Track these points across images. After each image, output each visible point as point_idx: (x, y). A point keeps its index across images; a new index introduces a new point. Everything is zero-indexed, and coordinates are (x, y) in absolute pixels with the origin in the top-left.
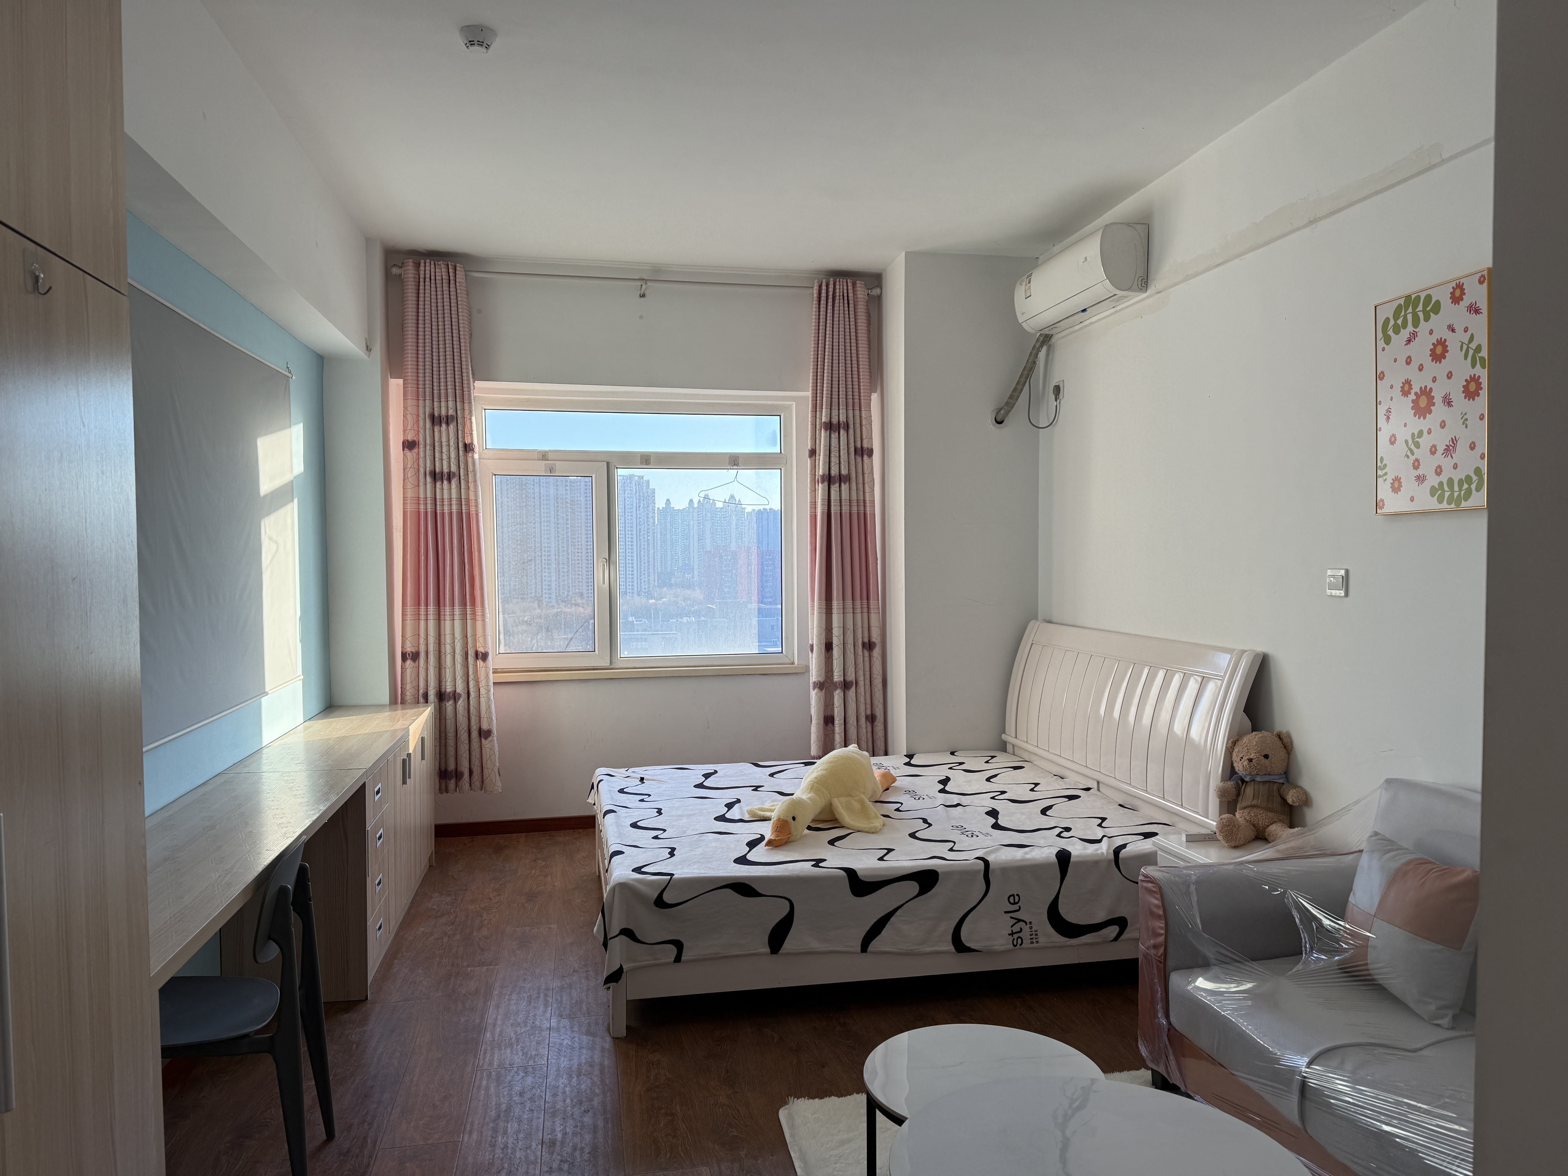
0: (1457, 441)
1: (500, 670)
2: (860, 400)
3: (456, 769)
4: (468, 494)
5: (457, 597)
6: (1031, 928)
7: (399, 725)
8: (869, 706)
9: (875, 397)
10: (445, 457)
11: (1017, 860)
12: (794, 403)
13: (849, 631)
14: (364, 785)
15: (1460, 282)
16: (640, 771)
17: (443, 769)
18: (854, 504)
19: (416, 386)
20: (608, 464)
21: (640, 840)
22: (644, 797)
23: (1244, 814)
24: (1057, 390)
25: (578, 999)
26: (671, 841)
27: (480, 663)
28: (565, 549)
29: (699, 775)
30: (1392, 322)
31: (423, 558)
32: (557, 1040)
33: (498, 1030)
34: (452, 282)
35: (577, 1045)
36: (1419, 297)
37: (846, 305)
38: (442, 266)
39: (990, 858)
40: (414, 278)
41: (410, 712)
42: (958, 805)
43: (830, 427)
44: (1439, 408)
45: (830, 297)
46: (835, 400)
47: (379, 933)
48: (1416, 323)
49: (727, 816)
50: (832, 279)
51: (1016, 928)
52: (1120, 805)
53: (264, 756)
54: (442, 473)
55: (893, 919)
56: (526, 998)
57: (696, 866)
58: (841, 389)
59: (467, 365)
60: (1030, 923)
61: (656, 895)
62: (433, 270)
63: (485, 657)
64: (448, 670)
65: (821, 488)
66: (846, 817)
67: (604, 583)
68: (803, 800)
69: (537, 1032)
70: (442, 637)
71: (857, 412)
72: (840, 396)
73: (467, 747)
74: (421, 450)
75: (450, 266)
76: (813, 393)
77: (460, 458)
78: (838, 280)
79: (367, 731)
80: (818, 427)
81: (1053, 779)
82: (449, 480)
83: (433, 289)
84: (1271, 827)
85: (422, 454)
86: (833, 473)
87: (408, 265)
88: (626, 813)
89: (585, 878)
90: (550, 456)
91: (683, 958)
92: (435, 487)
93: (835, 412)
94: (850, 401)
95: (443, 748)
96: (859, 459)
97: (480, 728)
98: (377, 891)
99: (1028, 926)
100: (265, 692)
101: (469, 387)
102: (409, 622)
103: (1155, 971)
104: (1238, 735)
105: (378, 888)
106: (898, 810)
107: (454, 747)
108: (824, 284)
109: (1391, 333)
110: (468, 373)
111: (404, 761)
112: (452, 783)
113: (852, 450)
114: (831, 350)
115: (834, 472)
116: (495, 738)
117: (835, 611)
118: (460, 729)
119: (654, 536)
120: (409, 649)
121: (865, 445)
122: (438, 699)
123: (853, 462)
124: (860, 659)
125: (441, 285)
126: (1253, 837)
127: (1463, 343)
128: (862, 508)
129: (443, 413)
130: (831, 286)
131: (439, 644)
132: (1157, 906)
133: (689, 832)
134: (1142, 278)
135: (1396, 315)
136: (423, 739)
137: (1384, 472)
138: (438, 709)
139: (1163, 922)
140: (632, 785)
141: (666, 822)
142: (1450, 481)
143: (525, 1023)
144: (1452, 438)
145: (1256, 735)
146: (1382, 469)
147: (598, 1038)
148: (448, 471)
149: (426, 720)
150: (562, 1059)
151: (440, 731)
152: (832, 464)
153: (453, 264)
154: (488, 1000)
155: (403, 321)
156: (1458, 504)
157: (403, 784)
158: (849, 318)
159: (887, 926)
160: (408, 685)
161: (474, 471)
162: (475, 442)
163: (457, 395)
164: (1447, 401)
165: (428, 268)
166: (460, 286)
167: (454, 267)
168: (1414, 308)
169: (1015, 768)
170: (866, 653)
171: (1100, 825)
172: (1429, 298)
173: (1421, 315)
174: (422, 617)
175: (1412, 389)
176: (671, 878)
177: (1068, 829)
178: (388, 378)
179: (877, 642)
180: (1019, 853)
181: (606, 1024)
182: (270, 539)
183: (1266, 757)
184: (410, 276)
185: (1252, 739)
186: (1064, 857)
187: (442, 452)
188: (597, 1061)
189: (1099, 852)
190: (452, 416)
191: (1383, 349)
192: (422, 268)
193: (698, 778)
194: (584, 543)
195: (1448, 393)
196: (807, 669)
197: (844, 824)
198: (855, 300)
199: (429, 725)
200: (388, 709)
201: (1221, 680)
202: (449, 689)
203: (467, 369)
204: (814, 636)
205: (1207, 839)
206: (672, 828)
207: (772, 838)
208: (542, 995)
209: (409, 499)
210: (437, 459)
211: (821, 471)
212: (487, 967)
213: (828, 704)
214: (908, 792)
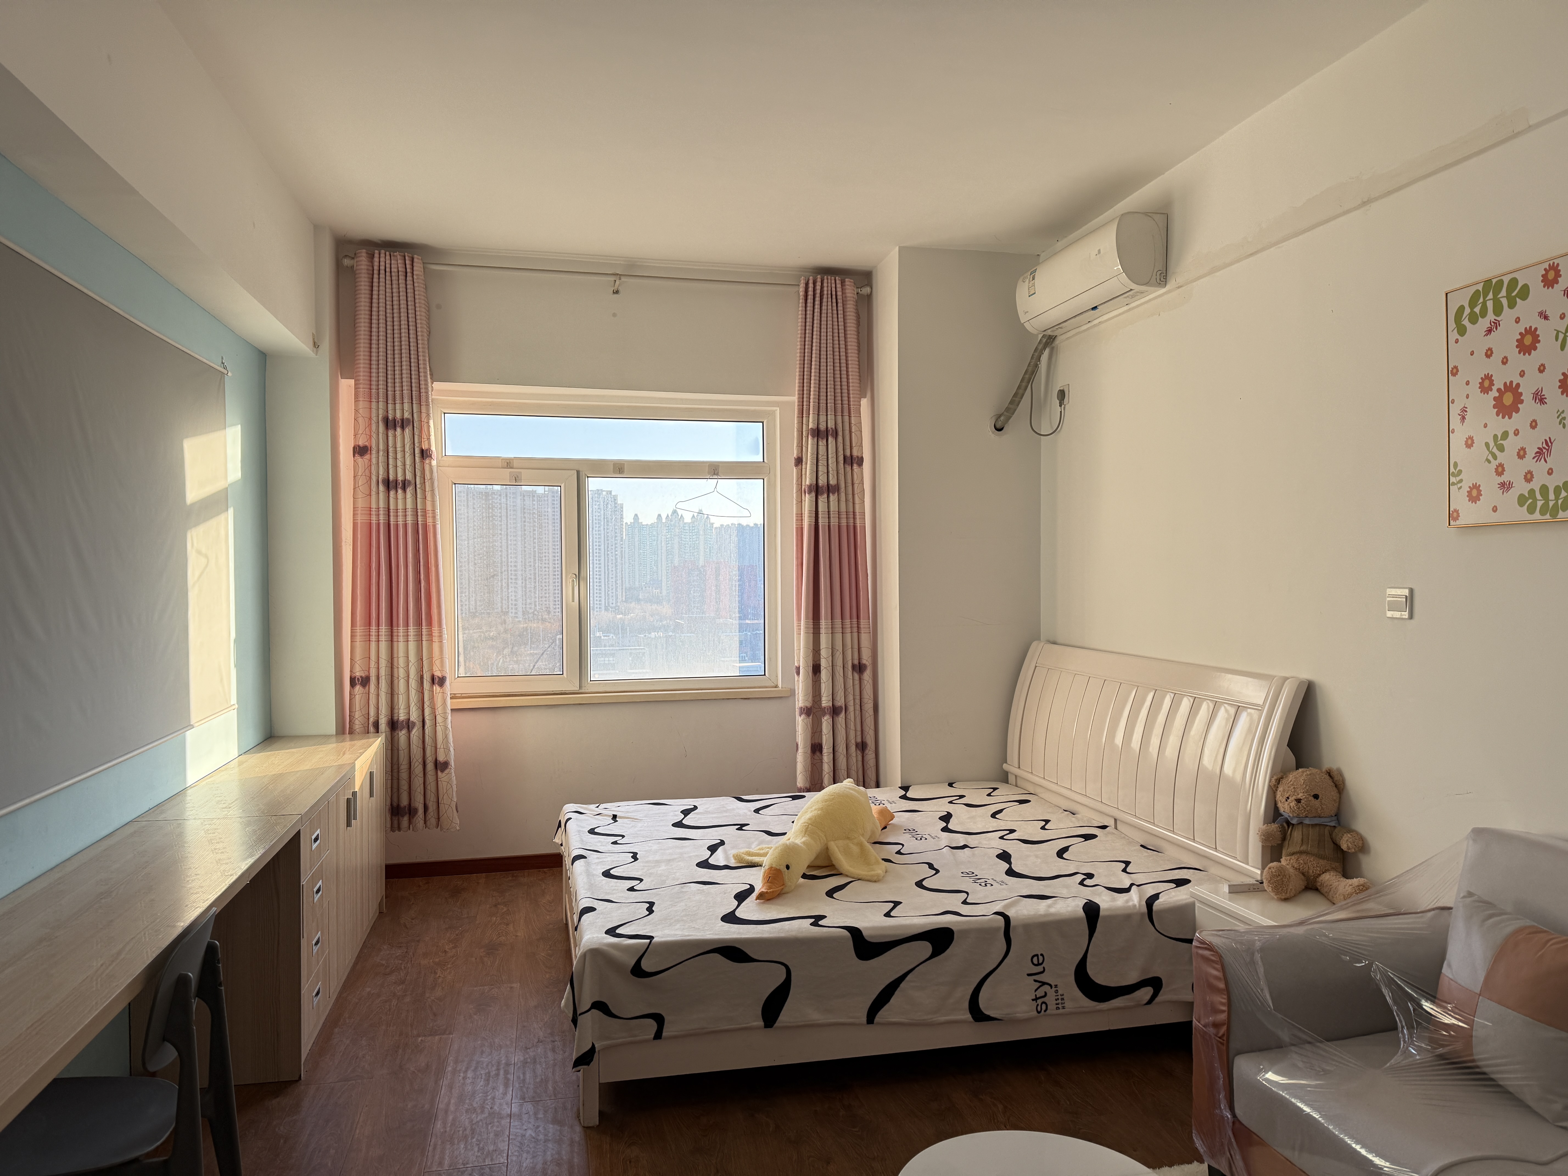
0: (1552, 443)
1: (460, 695)
2: (849, 405)
3: (410, 805)
4: (424, 504)
5: (411, 617)
6: (1057, 992)
7: (347, 758)
8: (859, 733)
9: (865, 403)
10: (399, 463)
11: (1041, 916)
12: (778, 409)
13: (838, 653)
14: (298, 833)
15: (1554, 263)
16: (613, 808)
17: (395, 804)
18: (844, 516)
19: (368, 386)
20: (578, 472)
21: (614, 892)
22: (617, 839)
23: (1292, 861)
24: (1062, 395)
25: (543, 1077)
26: (648, 894)
27: (436, 688)
28: (532, 564)
29: (678, 811)
30: (1467, 311)
31: (374, 574)
32: (518, 1131)
33: (451, 1118)
34: (409, 274)
35: (541, 1137)
36: (1501, 282)
37: (834, 304)
38: (399, 257)
39: (1010, 913)
40: (368, 270)
41: (359, 743)
42: (964, 847)
43: (817, 433)
44: (1528, 406)
45: (818, 295)
46: (823, 405)
47: (316, 1000)
48: (1498, 310)
49: (711, 861)
50: (819, 276)
51: (1040, 993)
52: (1142, 846)
53: (188, 798)
54: (397, 481)
55: (903, 985)
56: (483, 1075)
57: (678, 926)
58: (829, 394)
59: (425, 364)
60: (1056, 986)
61: (633, 962)
62: (388, 262)
63: (442, 681)
64: (401, 697)
65: (808, 499)
66: (844, 862)
67: (573, 601)
68: (796, 844)
69: (496, 1120)
70: (395, 660)
71: (846, 418)
72: (829, 401)
73: (421, 781)
74: (374, 456)
75: (407, 258)
76: (799, 398)
77: (416, 465)
78: (825, 277)
79: (307, 767)
80: (804, 433)
81: (1063, 815)
82: (404, 489)
83: (388, 282)
84: (1323, 876)
85: (374, 461)
86: (821, 483)
87: (361, 256)
88: (598, 858)
89: (551, 926)
90: (515, 464)
91: (664, 1034)
92: (389, 497)
93: (823, 418)
94: (839, 406)
95: (395, 781)
96: (848, 468)
97: (436, 760)
98: (314, 952)
99: (1054, 989)
100: (192, 725)
101: (427, 389)
102: (358, 644)
103: (1215, 1053)
104: (1281, 771)
105: (315, 949)
106: (899, 853)
107: (408, 780)
108: (811, 282)
109: (1466, 322)
110: (425, 372)
111: (348, 800)
112: (405, 820)
113: (841, 458)
114: (818, 352)
115: (822, 481)
116: (453, 771)
117: (823, 631)
118: (414, 761)
119: (622, 551)
120: (358, 673)
121: (855, 453)
122: (389, 728)
123: (842, 471)
124: (850, 682)
125: (397, 278)
126: (1303, 887)
127: (1558, 332)
128: (851, 521)
129: (398, 416)
130: (819, 284)
131: (392, 668)
132: (1217, 978)
133: (670, 882)
134: (1160, 272)
135: (1473, 302)
136: (371, 774)
137: (1458, 479)
138: (390, 739)
139: (1225, 997)
140: (604, 824)
141: (642, 869)
142: (1544, 489)
143: (483, 1108)
144: (1546, 440)
145: (1303, 772)
146: (1455, 476)
147: (566, 1128)
148: (403, 479)
149: (376, 753)
150: (525, 1155)
151: (392, 764)
152: (820, 473)
153: (410, 255)
154: (440, 1079)
155: (355, 316)
156: (1554, 514)
157: (347, 826)
158: (838, 318)
159: (896, 993)
160: (357, 713)
161: (431, 479)
162: (433, 448)
163: (414, 397)
164: (1540, 398)
165: (382, 259)
166: (418, 279)
167: (411, 259)
168: (1495, 294)
169: (1022, 802)
170: (856, 676)
171: (1124, 870)
172: (1514, 282)
173: (1504, 302)
174: (373, 638)
175: (1493, 385)
176: (651, 942)
177: (1090, 876)
178: (338, 379)
179: (867, 663)
180: (1042, 907)
181: (575, 1109)
182: (199, 552)
183: (1316, 797)
184: (363, 267)
185: (1298, 777)
186: (1092, 910)
187: (396, 459)
188: (565, 1158)
189: (1131, 904)
190: (408, 419)
191: (1457, 341)
192: (376, 259)
193: (676, 815)
194: (551, 558)
195: (1540, 389)
196: (792, 693)
197: (842, 871)
198: (844, 299)
199: (379, 760)
200: (334, 739)
201: (1260, 710)
202: (402, 717)
203: (425, 368)
204: (801, 657)
205: (1252, 889)
206: (650, 876)
207: (763, 890)
208: (502, 1072)
209: (360, 509)
210: (391, 466)
211: (808, 481)
212: (440, 1037)
213: (815, 731)
214: (908, 830)
